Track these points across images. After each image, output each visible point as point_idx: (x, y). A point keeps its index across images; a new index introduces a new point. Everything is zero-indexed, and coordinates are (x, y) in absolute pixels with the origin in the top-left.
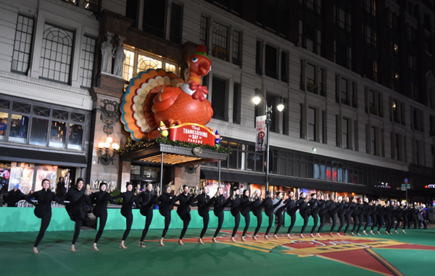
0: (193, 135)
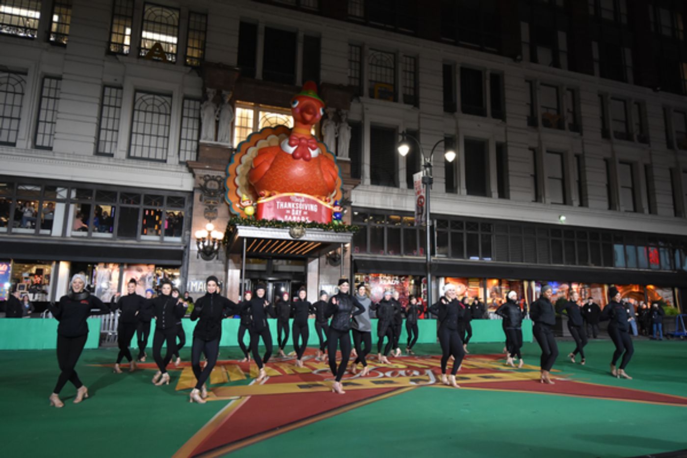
0: (293, 210)
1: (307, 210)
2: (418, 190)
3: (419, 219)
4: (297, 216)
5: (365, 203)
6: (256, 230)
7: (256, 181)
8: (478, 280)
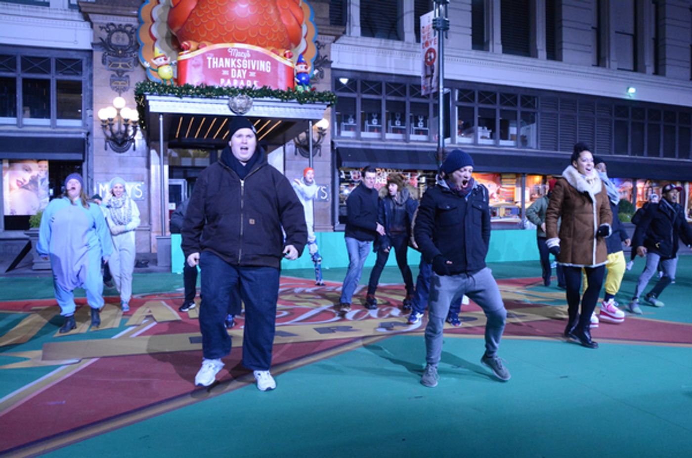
0: (233, 70)
1: (255, 70)
2: (426, 39)
3: (429, 85)
4: (239, 79)
5: (353, 64)
6: (177, 101)
7: (177, 28)
8: (514, 176)
